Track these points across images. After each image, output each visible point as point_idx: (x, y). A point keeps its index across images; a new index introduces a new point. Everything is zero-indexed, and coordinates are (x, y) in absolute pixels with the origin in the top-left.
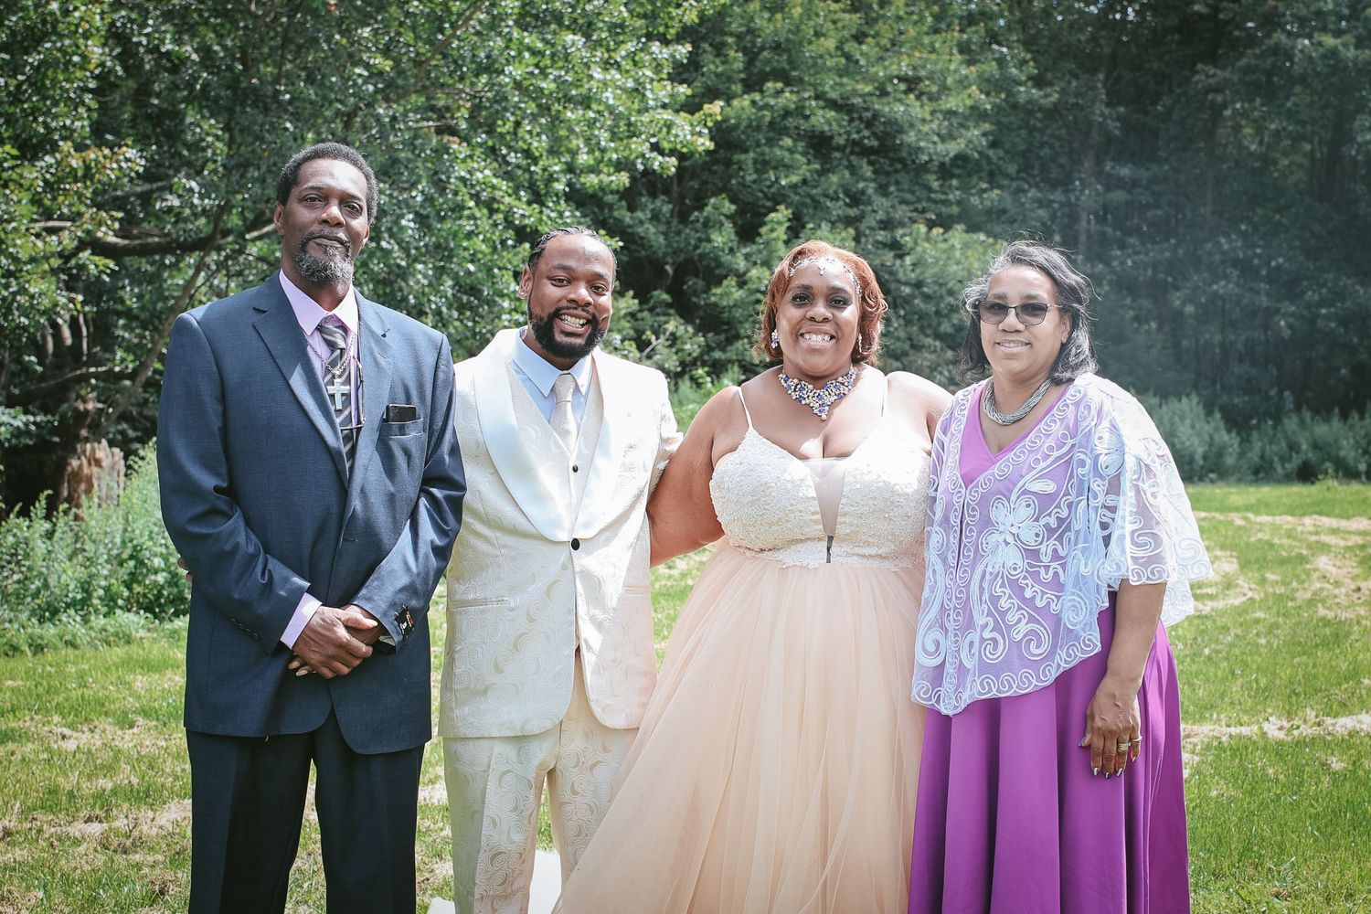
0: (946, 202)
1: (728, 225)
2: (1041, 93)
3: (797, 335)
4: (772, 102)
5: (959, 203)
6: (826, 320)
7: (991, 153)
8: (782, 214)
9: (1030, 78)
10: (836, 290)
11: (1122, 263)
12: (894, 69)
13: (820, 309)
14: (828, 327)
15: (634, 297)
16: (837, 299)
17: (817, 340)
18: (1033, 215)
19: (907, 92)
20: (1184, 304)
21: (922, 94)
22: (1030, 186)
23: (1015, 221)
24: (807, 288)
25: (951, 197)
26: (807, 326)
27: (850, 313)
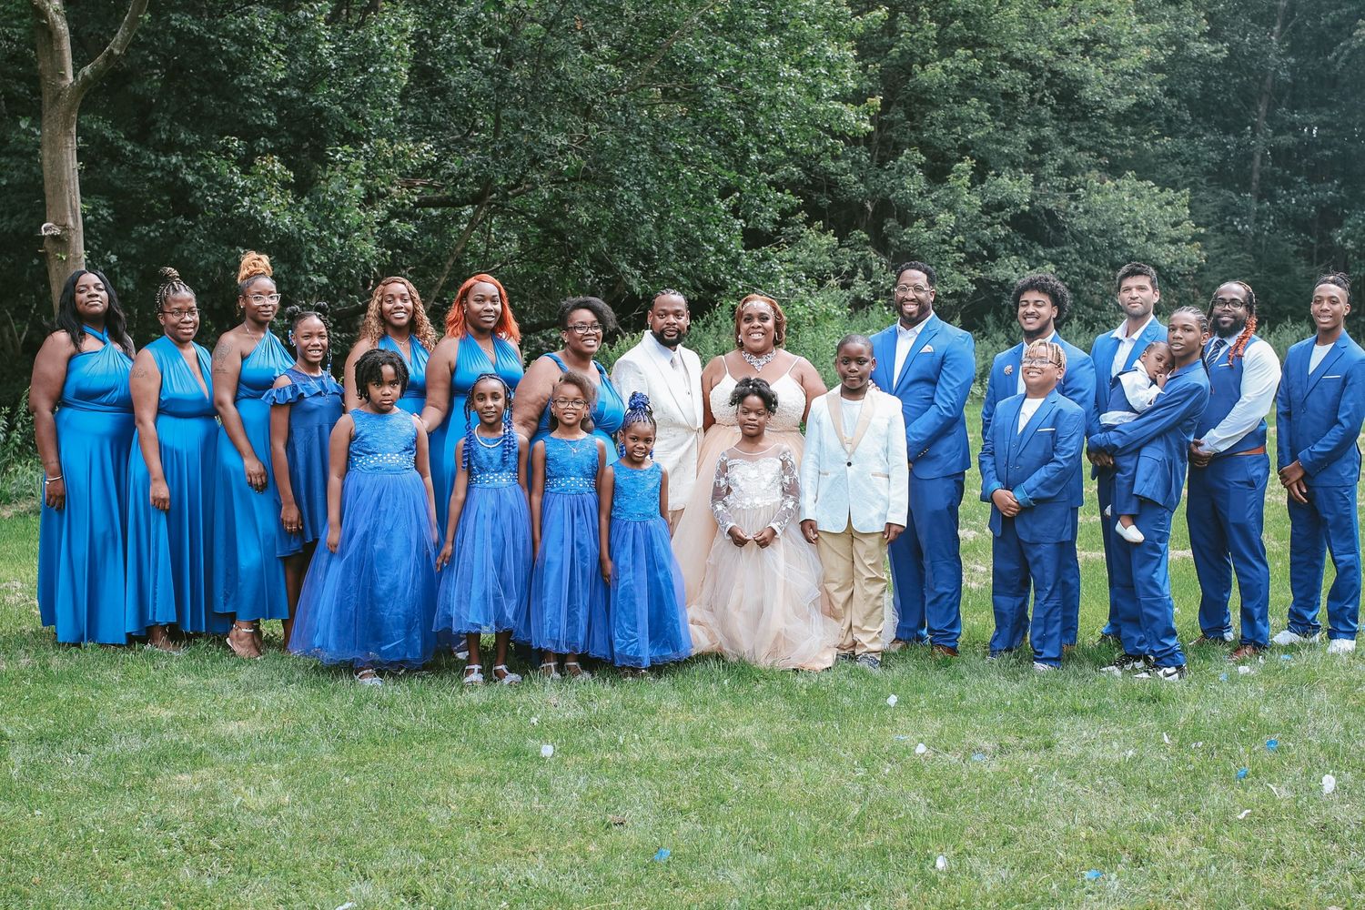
0: (1122, 147)
1: (919, 173)
2: (1213, 49)
3: (748, 334)
4: (962, 66)
5: (1134, 147)
6: (759, 327)
7: (1166, 101)
8: (967, 165)
9: (1202, 34)
10: (762, 314)
11: (1289, 201)
12: (1073, 34)
13: (757, 323)
14: (760, 330)
15: (834, 236)
16: (763, 318)
17: (756, 336)
18: (1206, 157)
19: (1084, 54)
20: (1345, 240)
21: (1097, 54)
22: (1205, 130)
23: (1188, 162)
24: (750, 315)
25: (1126, 142)
26: (752, 331)
27: (770, 324)
